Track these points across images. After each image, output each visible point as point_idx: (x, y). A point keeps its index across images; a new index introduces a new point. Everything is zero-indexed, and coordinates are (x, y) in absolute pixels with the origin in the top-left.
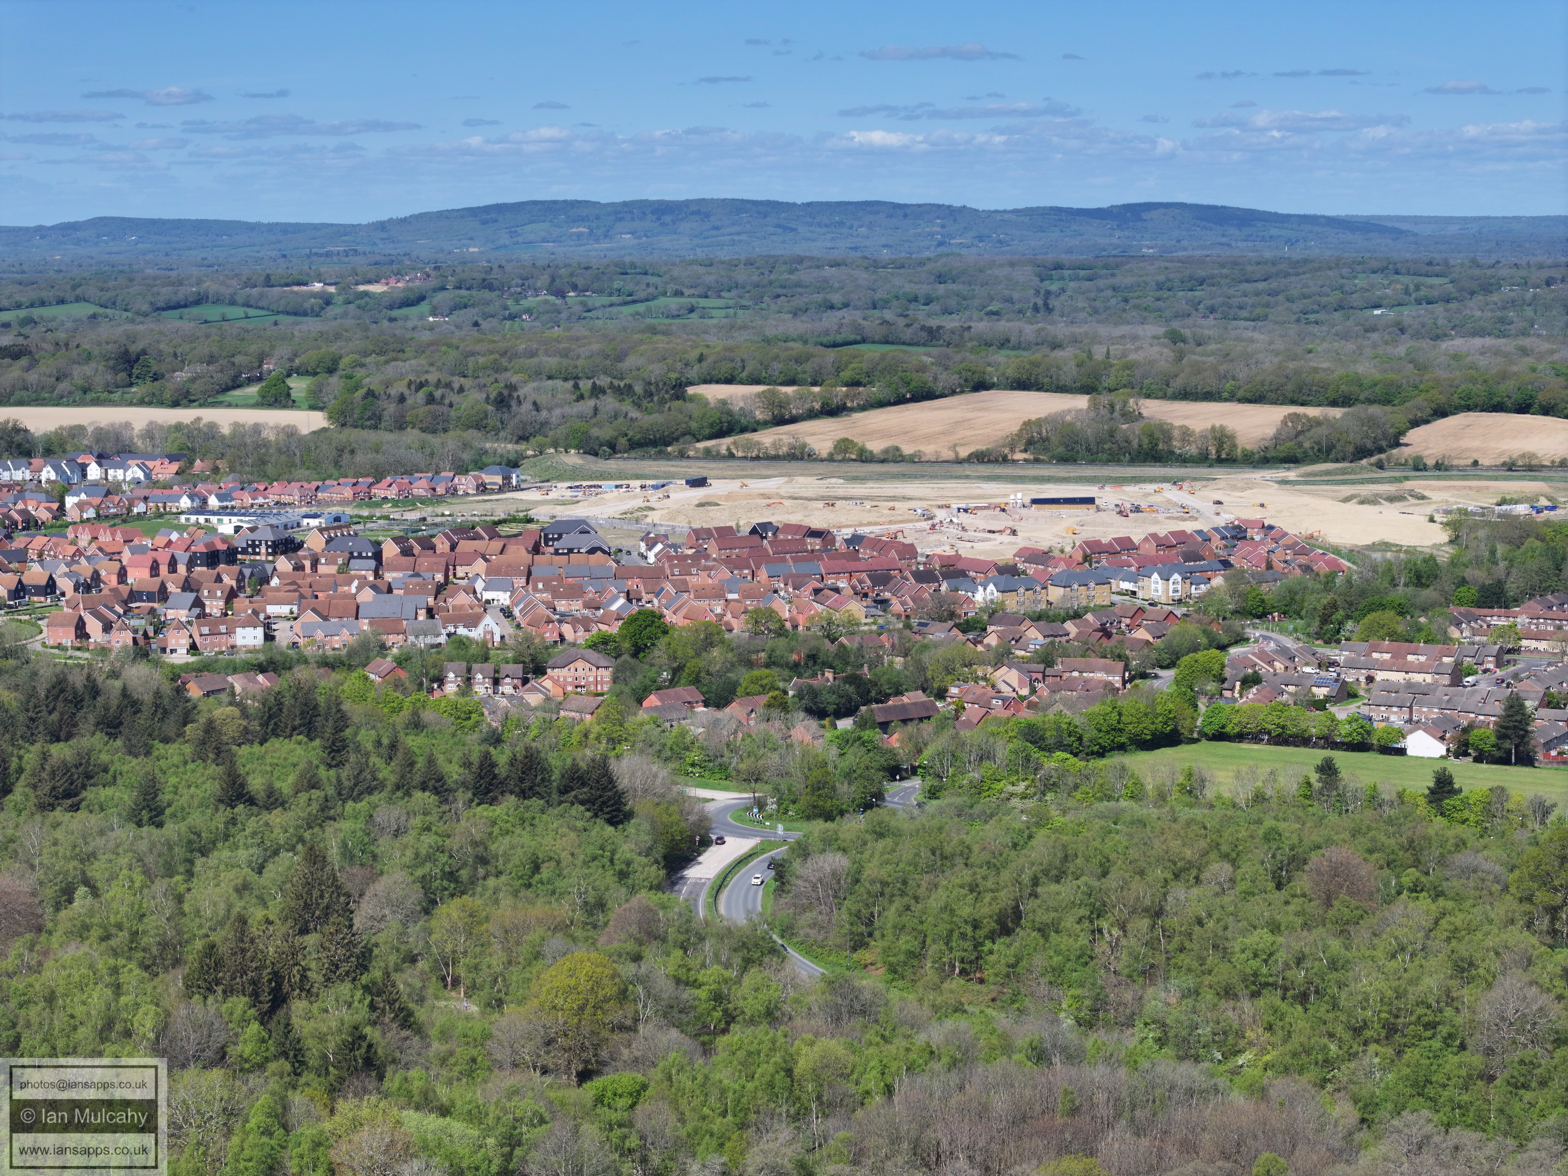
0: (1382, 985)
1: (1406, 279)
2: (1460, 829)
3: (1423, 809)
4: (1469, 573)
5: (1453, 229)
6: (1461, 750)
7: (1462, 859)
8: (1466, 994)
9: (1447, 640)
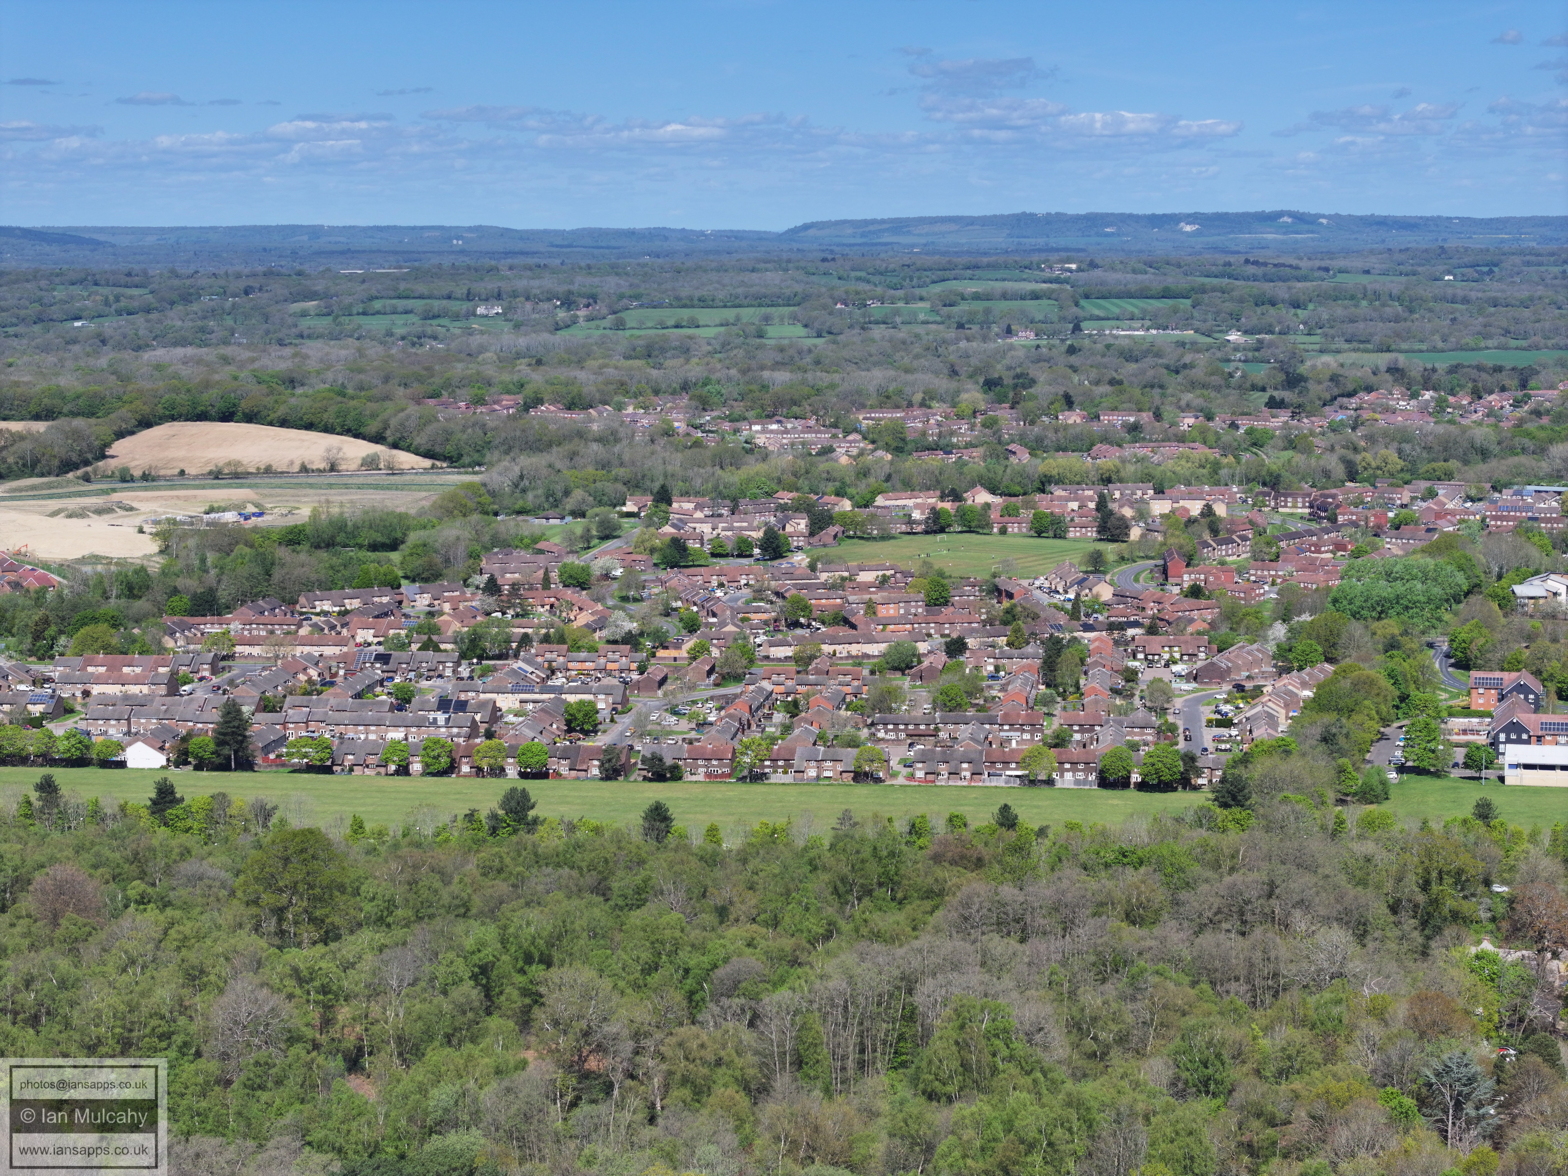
0: (114, 1000)
1: (106, 291)
2: (183, 839)
3: (146, 820)
4: (180, 583)
5: (151, 240)
6: (181, 759)
7: (187, 867)
8: (199, 1001)
9: (162, 650)
